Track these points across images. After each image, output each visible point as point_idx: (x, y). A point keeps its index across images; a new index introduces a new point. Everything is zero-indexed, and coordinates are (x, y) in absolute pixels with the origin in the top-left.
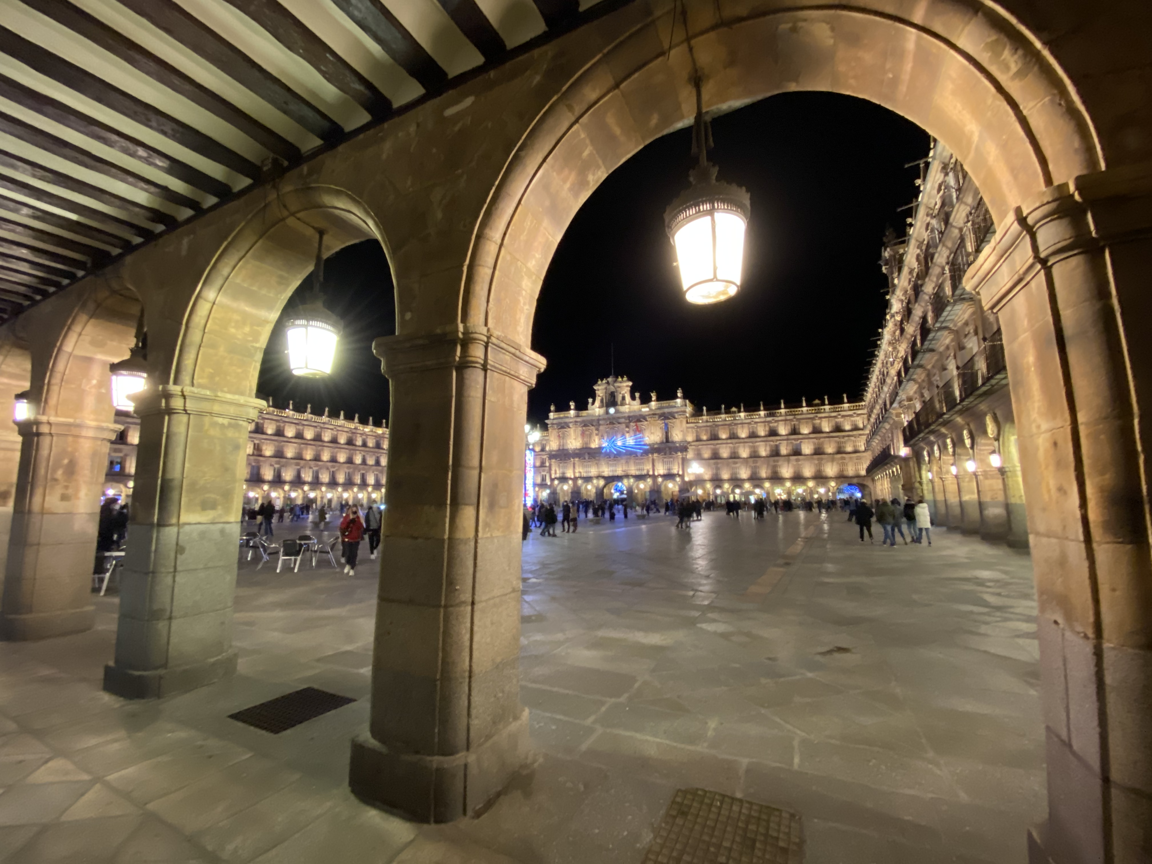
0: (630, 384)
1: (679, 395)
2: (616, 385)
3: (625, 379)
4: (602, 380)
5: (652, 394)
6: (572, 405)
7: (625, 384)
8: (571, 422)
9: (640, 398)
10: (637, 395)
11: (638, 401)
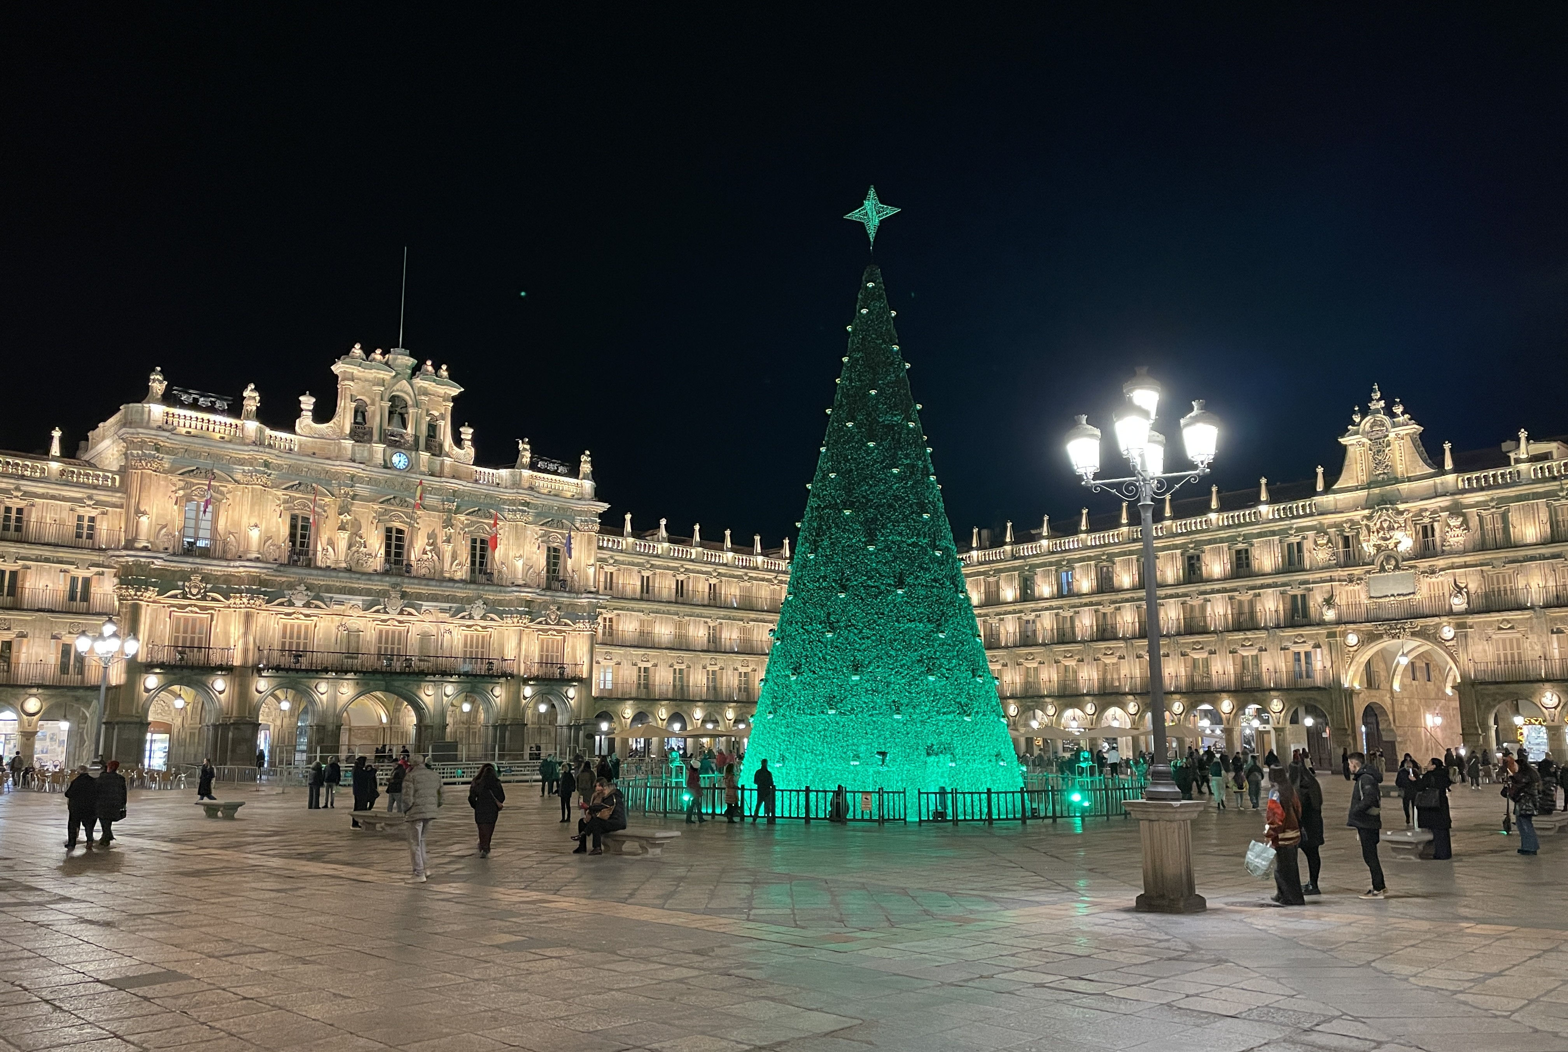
0: (455, 390)
1: (586, 467)
2: (418, 382)
3: (444, 371)
4: (368, 351)
5: (521, 446)
6: (251, 398)
7: (442, 390)
8: (242, 462)
9: (475, 441)
10: (467, 432)
11: (469, 451)
